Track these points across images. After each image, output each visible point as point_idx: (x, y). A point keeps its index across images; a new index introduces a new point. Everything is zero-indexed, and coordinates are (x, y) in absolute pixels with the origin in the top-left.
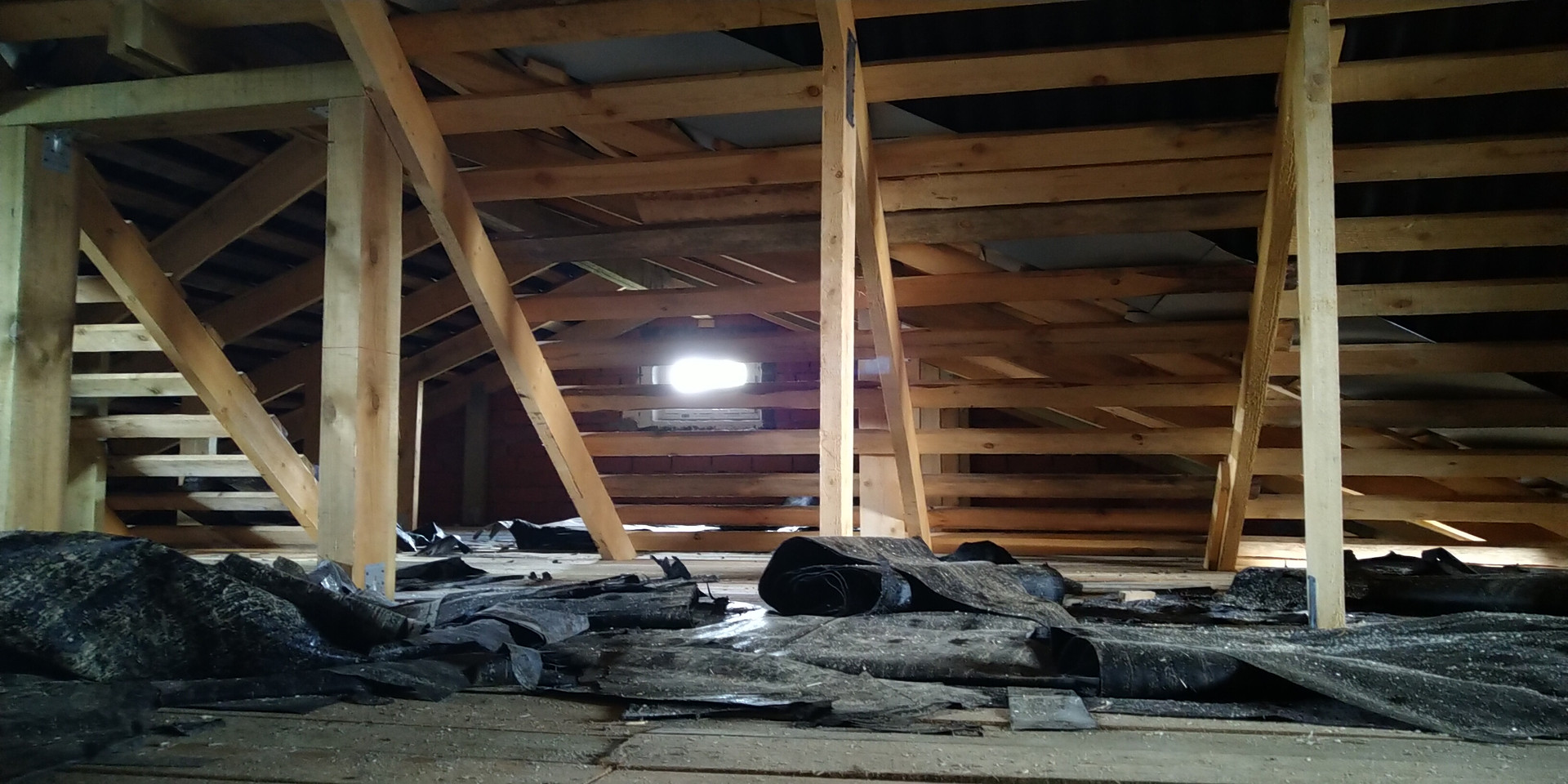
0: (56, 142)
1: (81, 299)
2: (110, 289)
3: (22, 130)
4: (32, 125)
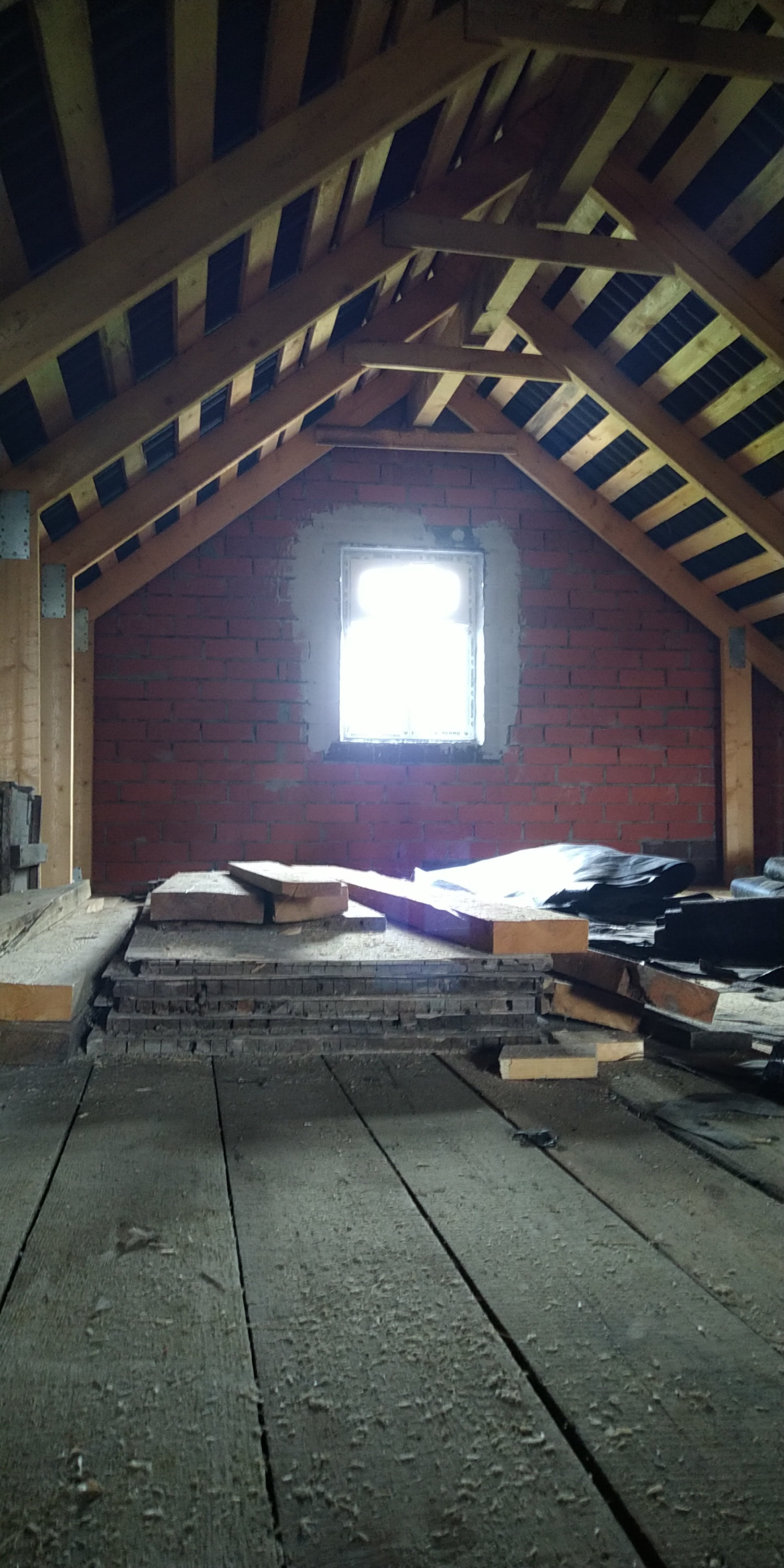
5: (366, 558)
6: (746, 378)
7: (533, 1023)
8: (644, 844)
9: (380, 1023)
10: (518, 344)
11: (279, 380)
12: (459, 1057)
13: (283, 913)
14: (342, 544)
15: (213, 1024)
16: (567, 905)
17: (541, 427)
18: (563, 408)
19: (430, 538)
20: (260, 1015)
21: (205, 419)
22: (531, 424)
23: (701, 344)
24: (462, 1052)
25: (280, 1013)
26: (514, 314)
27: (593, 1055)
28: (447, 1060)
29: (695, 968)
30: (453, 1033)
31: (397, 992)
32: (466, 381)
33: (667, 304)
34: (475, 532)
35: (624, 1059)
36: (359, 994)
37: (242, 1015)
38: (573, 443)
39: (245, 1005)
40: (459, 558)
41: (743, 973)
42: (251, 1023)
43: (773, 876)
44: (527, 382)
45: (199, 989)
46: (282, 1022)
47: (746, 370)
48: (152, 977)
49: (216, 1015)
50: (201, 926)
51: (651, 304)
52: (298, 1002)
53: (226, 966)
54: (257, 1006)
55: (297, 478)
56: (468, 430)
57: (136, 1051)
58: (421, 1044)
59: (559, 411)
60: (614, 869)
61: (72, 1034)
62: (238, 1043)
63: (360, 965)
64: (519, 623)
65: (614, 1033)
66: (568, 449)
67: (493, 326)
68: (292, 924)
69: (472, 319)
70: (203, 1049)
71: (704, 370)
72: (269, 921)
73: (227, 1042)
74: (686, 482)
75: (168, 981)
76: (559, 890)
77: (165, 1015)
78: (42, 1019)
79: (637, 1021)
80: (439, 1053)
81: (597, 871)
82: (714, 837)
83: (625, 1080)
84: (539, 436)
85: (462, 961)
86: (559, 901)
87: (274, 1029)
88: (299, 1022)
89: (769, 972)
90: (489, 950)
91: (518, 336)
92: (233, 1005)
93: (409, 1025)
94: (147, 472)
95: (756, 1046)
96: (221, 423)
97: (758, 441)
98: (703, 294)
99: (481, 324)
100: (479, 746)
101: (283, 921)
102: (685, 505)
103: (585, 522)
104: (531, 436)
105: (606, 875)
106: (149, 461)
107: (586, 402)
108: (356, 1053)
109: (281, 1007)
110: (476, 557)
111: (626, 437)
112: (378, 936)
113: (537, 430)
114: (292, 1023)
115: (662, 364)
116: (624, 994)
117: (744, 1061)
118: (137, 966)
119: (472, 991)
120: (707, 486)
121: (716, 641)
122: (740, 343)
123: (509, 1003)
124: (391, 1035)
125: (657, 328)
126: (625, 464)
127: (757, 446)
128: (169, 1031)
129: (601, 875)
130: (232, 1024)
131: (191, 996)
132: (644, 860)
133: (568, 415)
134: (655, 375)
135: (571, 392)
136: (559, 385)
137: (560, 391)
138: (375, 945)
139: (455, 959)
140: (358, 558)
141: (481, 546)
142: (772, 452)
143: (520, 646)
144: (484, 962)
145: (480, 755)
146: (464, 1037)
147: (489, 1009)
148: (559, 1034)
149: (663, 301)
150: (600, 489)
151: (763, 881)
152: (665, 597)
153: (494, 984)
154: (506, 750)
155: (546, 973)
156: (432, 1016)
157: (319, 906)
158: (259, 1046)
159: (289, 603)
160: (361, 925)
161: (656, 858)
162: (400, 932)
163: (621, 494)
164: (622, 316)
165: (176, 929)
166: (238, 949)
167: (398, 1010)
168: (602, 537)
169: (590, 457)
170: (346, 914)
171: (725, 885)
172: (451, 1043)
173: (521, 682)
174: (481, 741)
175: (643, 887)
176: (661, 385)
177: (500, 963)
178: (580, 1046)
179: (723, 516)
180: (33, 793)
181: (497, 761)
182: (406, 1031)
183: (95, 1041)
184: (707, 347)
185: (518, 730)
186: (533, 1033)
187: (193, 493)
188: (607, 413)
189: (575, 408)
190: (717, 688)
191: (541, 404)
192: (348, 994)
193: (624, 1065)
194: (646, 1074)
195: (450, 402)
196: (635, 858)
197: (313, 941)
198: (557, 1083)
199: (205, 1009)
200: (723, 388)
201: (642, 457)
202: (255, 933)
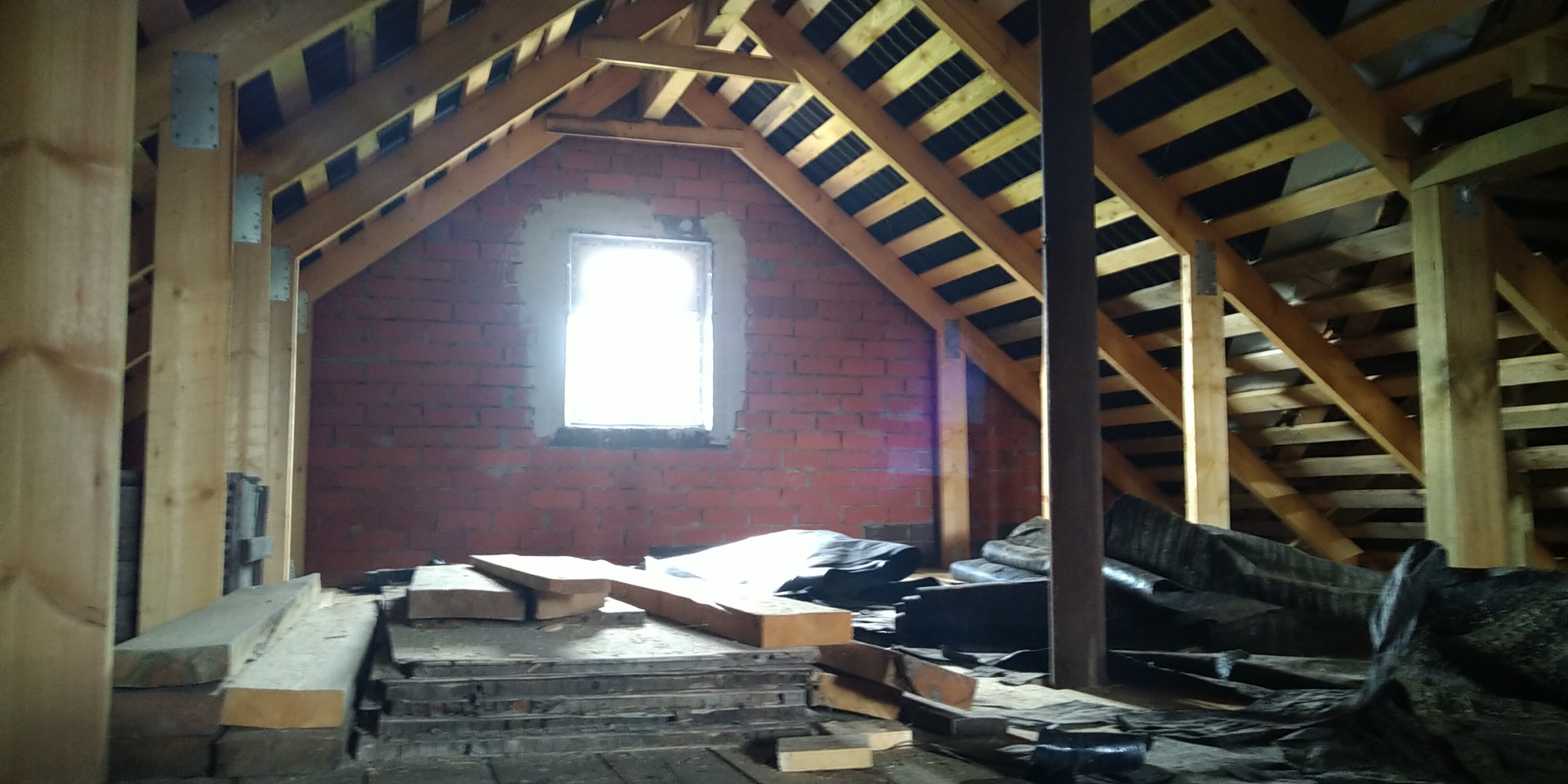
0: (1465, 193)
1: (1501, 336)
2: (1526, 324)
3: (1435, 188)
4: (1442, 183)
5: (594, 245)
6: (964, 89)
7: (802, 715)
8: (866, 528)
9: (655, 720)
10: (748, 45)
11: (516, 70)
12: (735, 751)
13: (545, 610)
14: (571, 231)
15: (487, 726)
16: (803, 591)
17: (768, 124)
18: (790, 108)
19: (658, 227)
20: (536, 716)
21: (440, 106)
22: (758, 122)
23: (923, 56)
24: (736, 746)
25: (556, 713)
26: (747, 19)
27: (865, 746)
28: (724, 755)
29: (936, 654)
30: (726, 728)
31: (671, 687)
32: (696, 80)
33: (892, 17)
34: (703, 223)
35: (895, 747)
36: (634, 693)
37: (516, 715)
38: (798, 141)
39: (519, 706)
40: (687, 248)
41: (983, 658)
42: (526, 724)
43: (992, 559)
44: (756, 83)
45: (473, 692)
46: (558, 722)
47: (965, 82)
48: (427, 680)
49: (492, 717)
50: (456, 624)
51: (877, 16)
52: (574, 702)
53: (500, 667)
54: (532, 706)
55: (525, 165)
56: (696, 124)
57: (409, 755)
58: (695, 739)
59: (787, 110)
60: (845, 555)
61: (344, 738)
62: (513, 744)
63: (635, 663)
64: (746, 311)
65: (882, 722)
66: (792, 147)
67: (727, 29)
68: (552, 621)
69: (706, 21)
70: (478, 751)
71: (925, 80)
72: (530, 617)
73: (502, 744)
74: (905, 182)
75: (441, 683)
76: (792, 578)
77: (439, 718)
78: (310, 726)
79: (897, 710)
80: (714, 748)
81: (828, 557)
82: (930, 521)
83: (899, 769)
84: (766, 133)
85: (734, 656)
86: (796, 589)
87: (551, 729)
88: (576, 720)
89: (1009, 656)
90: (758, 644)
91: (748, 39)
92: (508, 706)
93: (684, 722)
94: (378, 158)
95: (1012, 731)
96: (455, 111)
97: (975, 147)
98: (927, 11)
99: (715, 27)
100: (708, 432)
101: (542, 618)
102: (905, 203)
103: (811, 218)
104: (758, 133)
105: (838, 560)
106: (381, 146)
107: (812, 104)
108: (633, 750)
109: (558, 707)
110: (704, 247)
111: (850, 138)
112: (639, 631)
113: (764, 127)
114: (567, 722)
115: (885, 72)
116: (891, 684)
117: (1003, 746)
118: (408, 669)
119: (745, 685)
120: (927, 187)
121: (931, 333)
122: (960, 57)
123: (781, 696)
124: (666, 732)
125: (882, 39)
126: (848, 163)
127: (973, 152)
128: (444, 733)
129: (834, 560)
130: (507, 725)
131: (465, 697)
132: (874, 545)
133: (795, 115)
134: (879, 81)
135: (798, 93)
136: (786, 86)
137: (786, 92)
138: (644, 641)
139: (727, 654)
140: (587, 244)
141: (709, 236)
142: (988, 157)
143: (746, 334)
144: (756, 657)
145: (708, 440)
146: (737, 731)
147: (761, 702)
148: (830, 726)
149: (888, 14)
150: (824, 186)
151: (981, 564)
152: (885, 290)
153: (765, 678)
154: (733, 435)
155: (814, 665)
156: (706, 711)
157: (579, 603)
158: (535, 745)
159: (516, 288)
160: (621, 620)
161: (885, 543)
162: (662, 627)
163: (844, 191)
164: (848, 25)
165: (431, 627)
166: (507, 649)
167: (673, 708)
168: (825, 231)
169: (815, 155)
170: (602, 610)
171: (945, 569)
172: (725, 738)
173: (748, 368)
174: (709, 427)
175: (873, 572)
176: (884, 92)
177: (771, 657)
178: (853, 736)
179: (941, 215)
180: (261, 484)
181: (724, 446)
182: (683, 728)
183: (367, 747)
184: (929, 59)
185: (745, 416)
186: (802, 725)
187: (423, 180)
188: (832, 115)
189: (802, 109)
190: (933, 378)
191: (769, 102)
192: (623, 692)
193: (894, 753)
194: (917, 762)
195: (682, 97)
196: (864, 543)
197: (578, 637)
198: (835, 775)
199: (481, 710)
200: (943, 97)
201: (865, 157)
202: (515, 630)
